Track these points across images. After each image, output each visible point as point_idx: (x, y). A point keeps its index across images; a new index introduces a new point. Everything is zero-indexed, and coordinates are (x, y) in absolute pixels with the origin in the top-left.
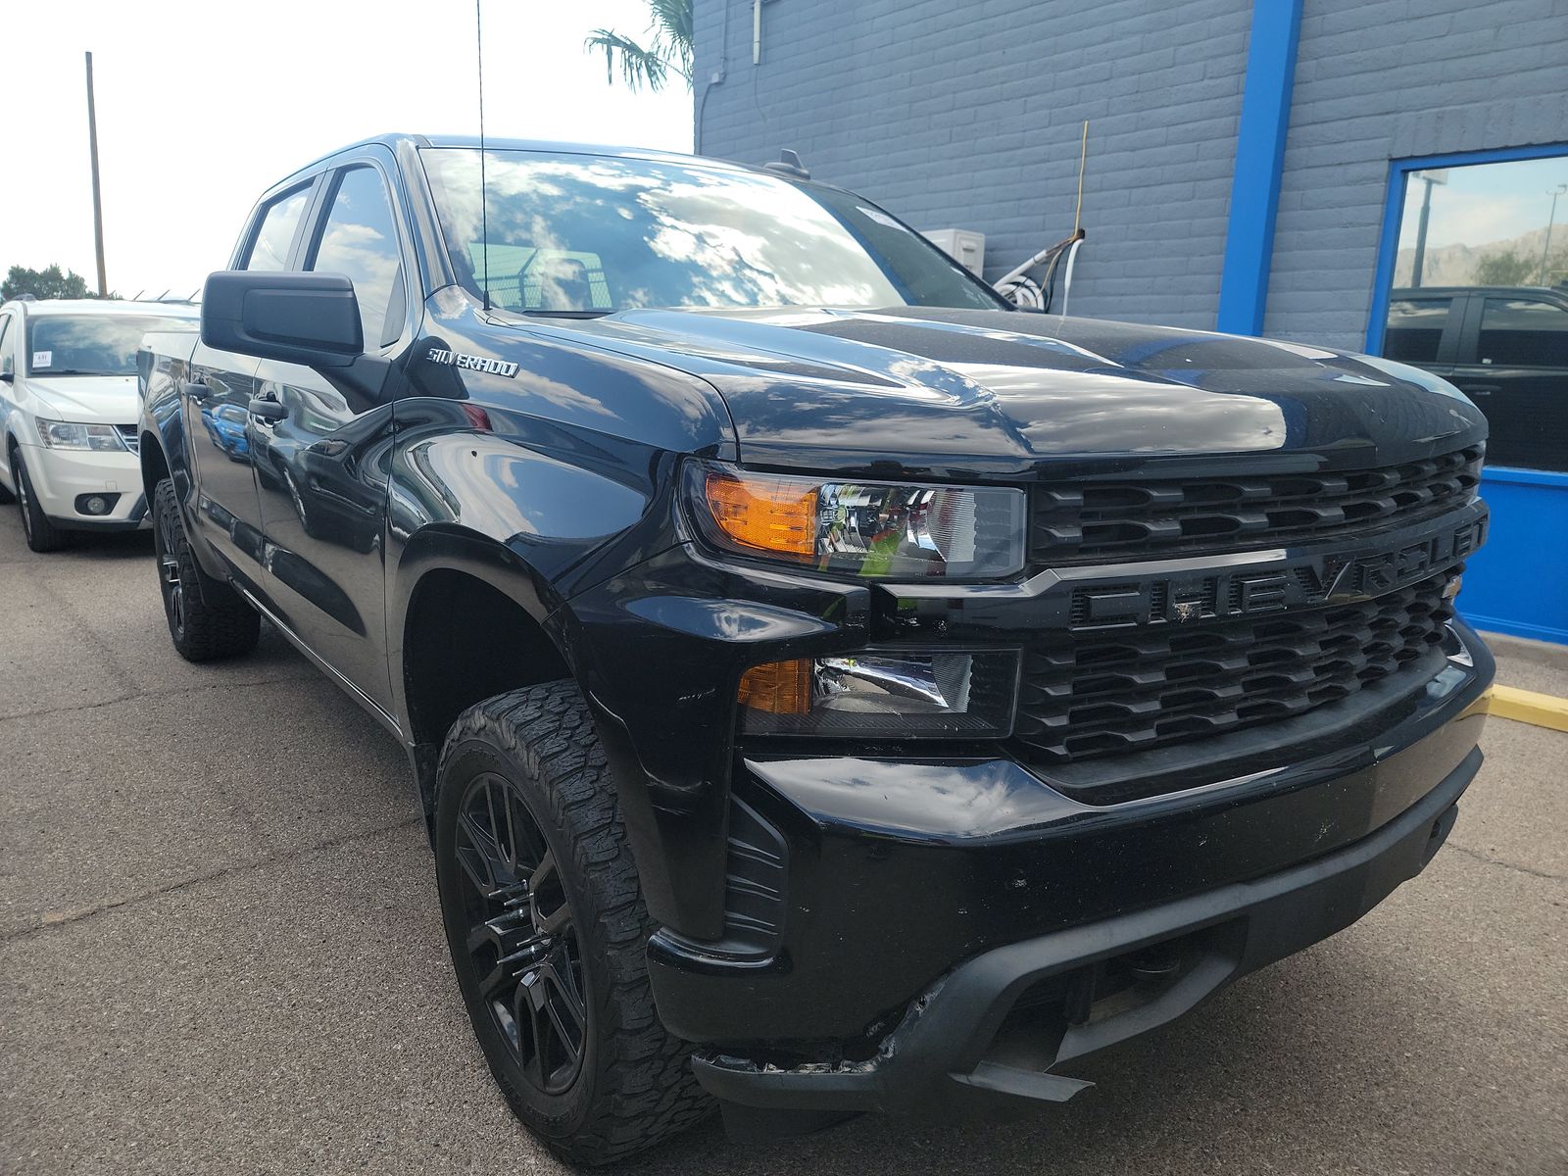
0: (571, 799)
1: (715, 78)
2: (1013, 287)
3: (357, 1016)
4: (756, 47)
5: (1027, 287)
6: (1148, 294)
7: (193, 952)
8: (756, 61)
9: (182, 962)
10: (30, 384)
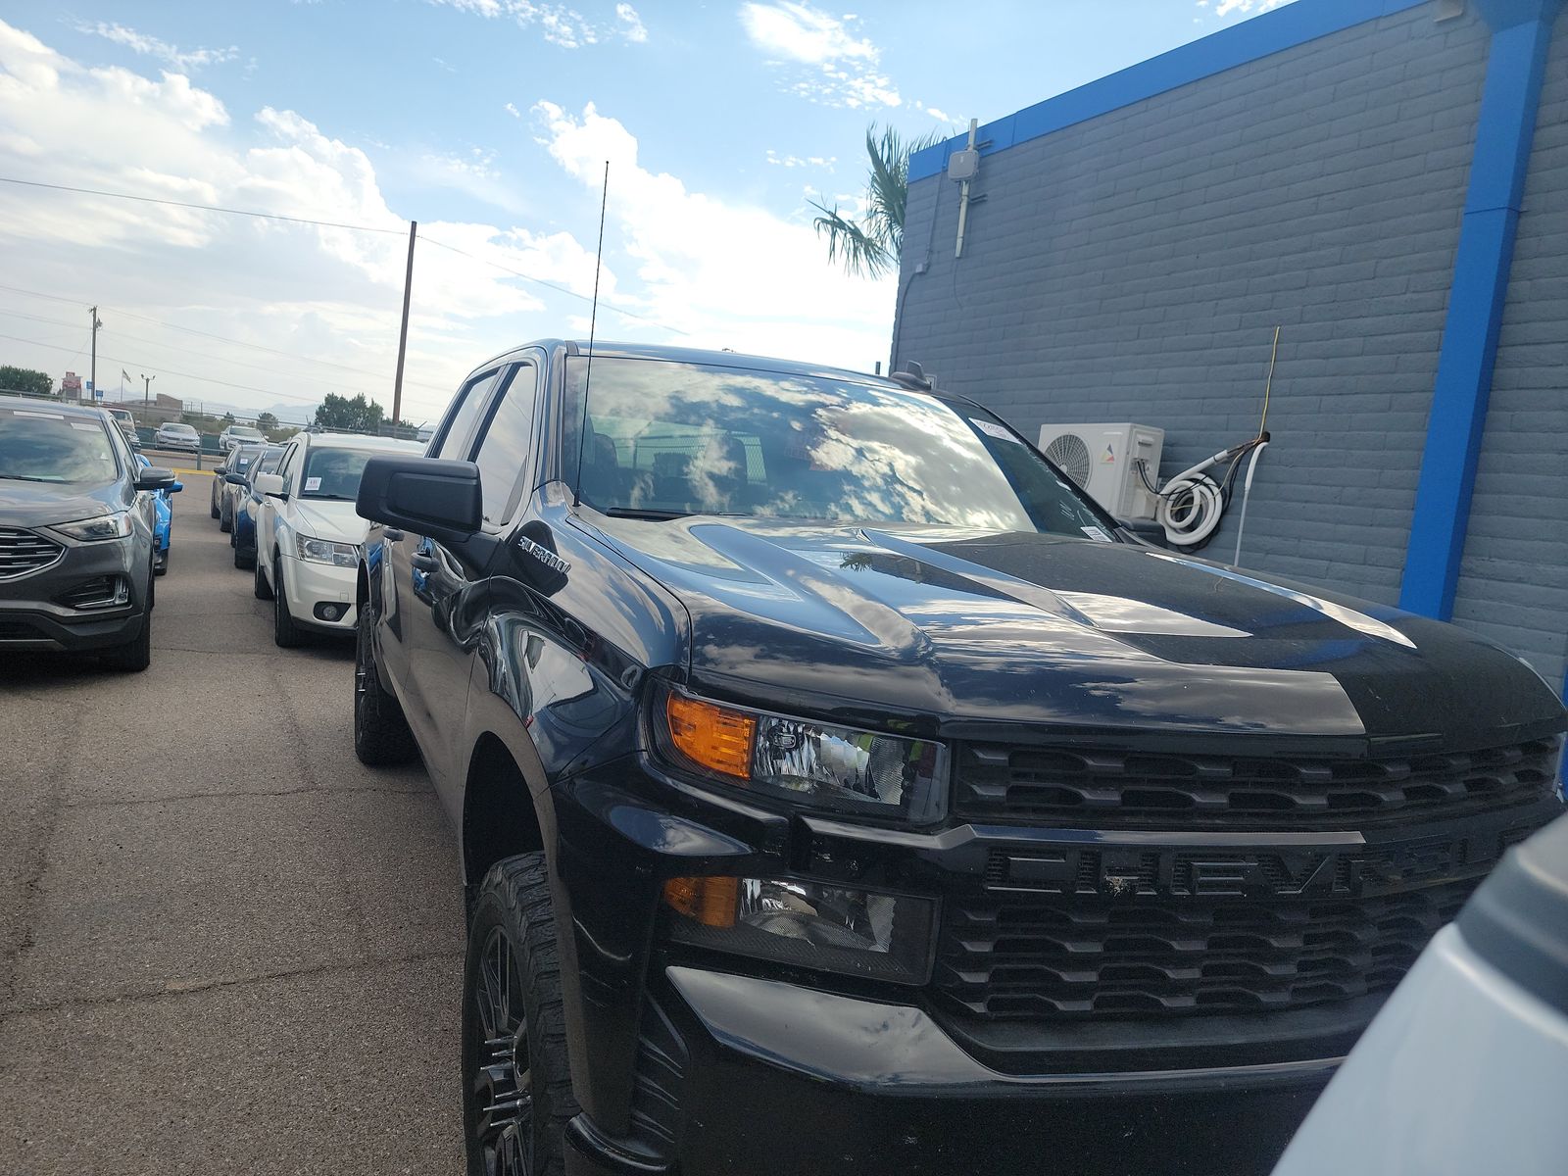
0: (544, 968)
1: (919, 269)
2: (1191, 484)
3: (383, 1132)
4: (959, 242)
5: (1206, 485)
6: (1334, 503)
7: (273, 1040)
8: (958, 254)
9: (261, 1048)
10: (301, 505)
